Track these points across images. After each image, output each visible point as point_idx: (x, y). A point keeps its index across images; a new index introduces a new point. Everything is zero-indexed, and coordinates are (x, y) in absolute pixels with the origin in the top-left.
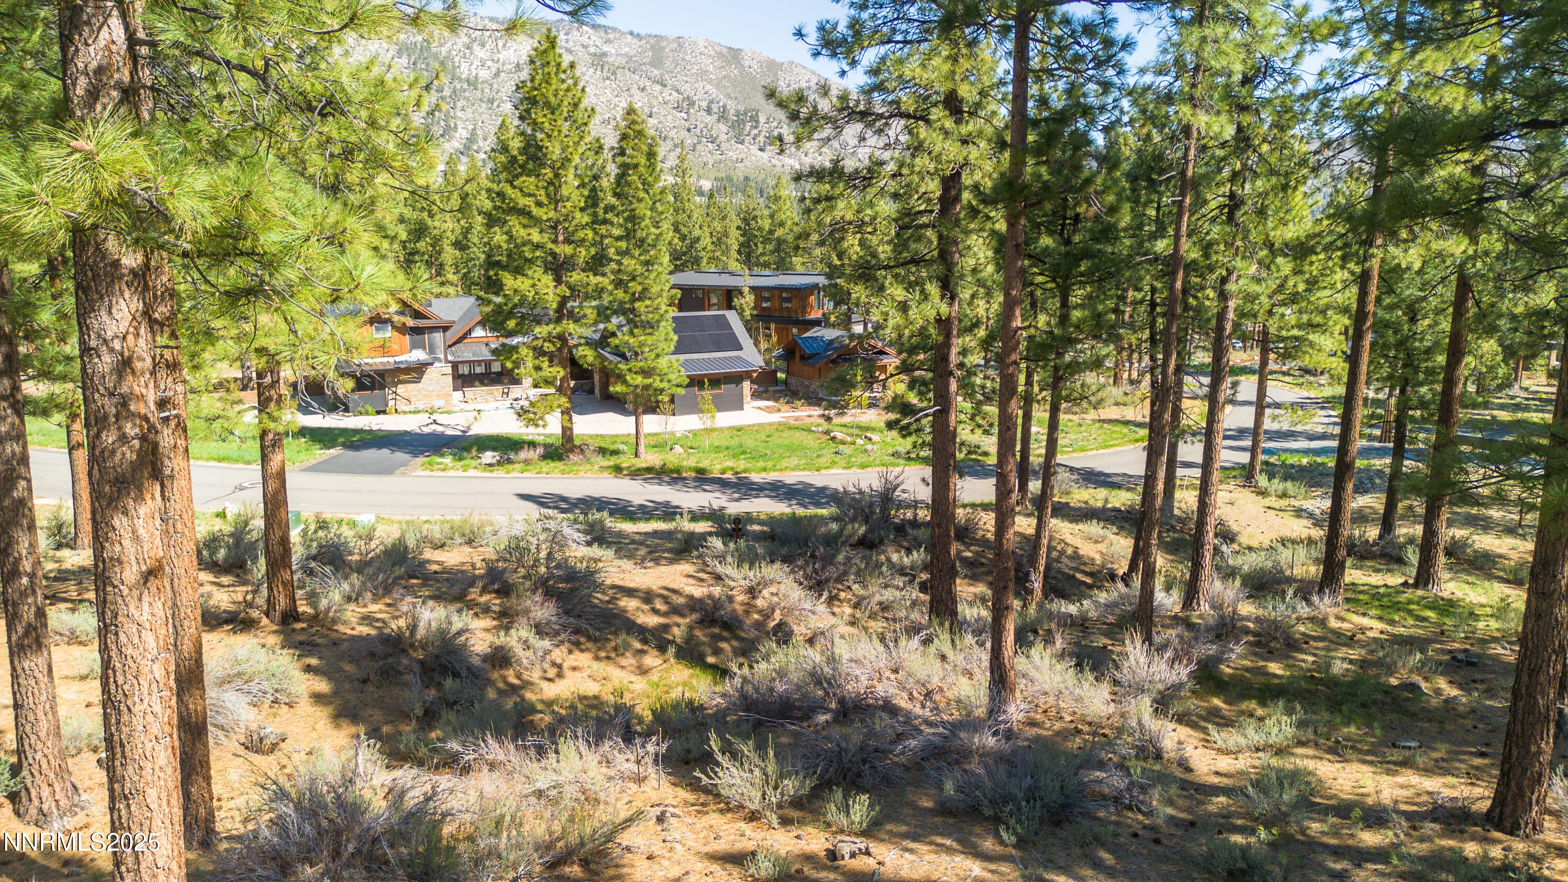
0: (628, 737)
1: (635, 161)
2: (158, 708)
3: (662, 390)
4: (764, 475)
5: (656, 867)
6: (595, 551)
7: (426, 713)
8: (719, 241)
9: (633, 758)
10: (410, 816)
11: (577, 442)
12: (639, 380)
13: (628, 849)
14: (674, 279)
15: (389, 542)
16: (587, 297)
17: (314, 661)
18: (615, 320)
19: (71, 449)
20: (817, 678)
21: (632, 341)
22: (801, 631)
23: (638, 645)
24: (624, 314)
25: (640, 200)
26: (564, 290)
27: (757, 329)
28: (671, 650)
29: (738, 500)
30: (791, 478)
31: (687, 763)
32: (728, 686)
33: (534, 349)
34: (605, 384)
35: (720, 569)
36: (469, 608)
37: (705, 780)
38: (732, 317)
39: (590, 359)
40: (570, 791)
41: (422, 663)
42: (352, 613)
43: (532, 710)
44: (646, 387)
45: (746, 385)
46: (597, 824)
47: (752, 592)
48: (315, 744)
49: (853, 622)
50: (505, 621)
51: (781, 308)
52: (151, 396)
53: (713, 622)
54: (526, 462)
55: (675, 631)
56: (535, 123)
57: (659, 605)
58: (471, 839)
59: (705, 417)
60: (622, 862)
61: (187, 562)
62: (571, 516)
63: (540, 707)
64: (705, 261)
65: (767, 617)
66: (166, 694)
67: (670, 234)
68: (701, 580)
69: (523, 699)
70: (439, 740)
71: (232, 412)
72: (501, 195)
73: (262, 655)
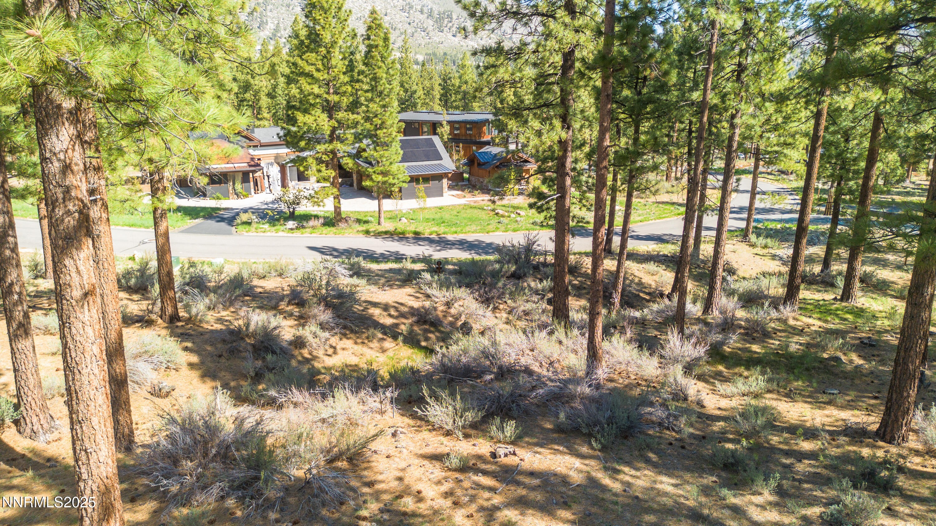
0: (375, 388)
1: (376, 43)
2: (96, 371)
3: (394, 184)
4: (455, 236)
5: (391, 462)
6: (355, 280)
7: (257, 374)
8: (428, 93)
9: (378, 400)
10: (247, 433)
11: (343, 216)
12: (380, 178)
13: (375, 452)
14: (400, 116)
15: (232, 275)
16: (348, 127)
17: (189, 345)
18: (365, 142)
19: (41, 219)
20: (485, 354)
21: (375, 154)
22: (476, 327)
23: (380, 335)
24: (370, 138)
25: (380, 68)
26: (334, 123)
27: (451, 147)
28: (401, 338)
29: (439, 251)
30: (471, 238)
31: (410, 403)
32: (434, 359)
33: (317, 159)
34: (360, 181)
35: (429, 291)
36: (281, 313)
37: (420, 413)
38: (436, 140)
39: (351, 165)
40: (341, 419)
41: (253, 346)
42: (210, 316)
43: (319, 373)
44: (384, 183)
45: (445, 181)
46: (356, 438)
47: (448, 304)
48: (192, 392)
49: (508, 322)
50: (302, 321)
51: (466, 135)
52: (84, 187)
53: (425, 322)
54: (313, 227)
55: (403, 327)
56: (315, 19)
57: (393, 312)
58: (284, 446)
59: (420, 200)
60: (372, 459)
61: (111, 287)
62: (340, 260)
63: (323, 371)
64: (420, 105)
65: (457, 319)
66: (101, 363)
67: (398, 88)
68: (418, 298)
69: (313, 366)
70: (264, 390)
71: (135, 197)
72: (295, 64)
73: (159, 341)
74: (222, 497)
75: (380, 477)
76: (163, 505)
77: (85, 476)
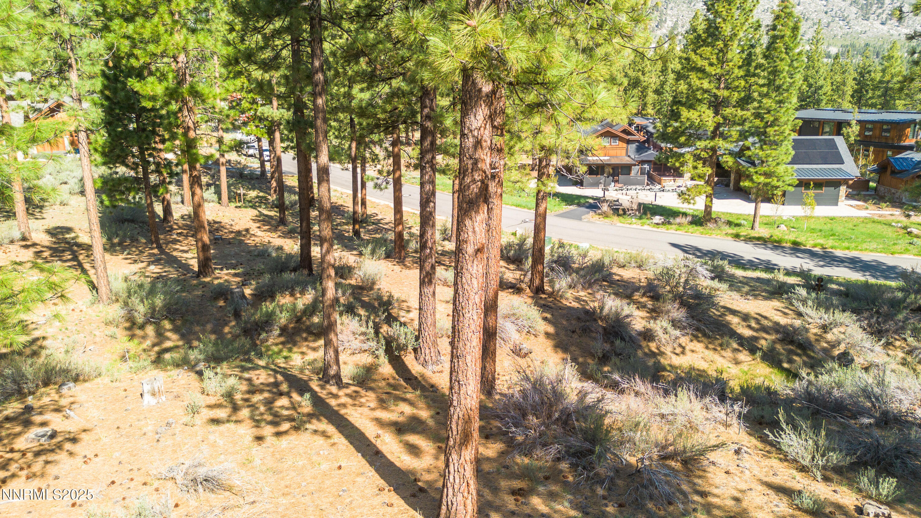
0: (723, 398)
1: (782, 33)
2: (475, 317)
3: (777, 187)
4: (847, 252)
5: (730, 479)
6: (716, 284)
7: (604, 356)
8: (838, 89)
9: (724, 411)
10: (588, 407)
11: (713, 216)
12: (762, 179)
13: (713, 463)
14: (798, 114)
15: (595, 259)
16: (735, 123)
17: (549, 316)
18: (751, 140)
20: (867, 393)
21: (761, 153)
22: (859, 360)
23: (735, 346)
24: (758, 135)
25: (782, 60)
26: (719, 119)
27: (858, 150)
28: (759, 354)
29: (822, 266)
30: (867, 256)
31: (760, 424)
32: (797, 384)
33: (695, 156)
34: (738, 181)
35: (802, 309)
36: (635, 303)
37: (771, 437)
38: (839, 141)
39: (730, 164)
40: (681, 420)
41: (605, 329)
42: (570, 294)
43: (664, 369)
44: (766, 185)
45: (843, 190)
46: (695, 442)
47: (825, 328)
48: (545, 358)
49: (904, 363)
50: (654, 315)
51: (881, 136)
52: (488, 161)
53: (792, 342)
54: (679, 224)
55: (763, 342)
56: (717, 12)
57: (753, 324)
58: (620, 430)
59: (807, 208)
60: (708, 470)
61: (496, 253)
62: (703, 261)
63: (668, 368)
64: (824, 102)
65: (833, 346)
66: (479, 311)
67: (801, 82)
68: (785, 314)
69: (659, 362)
70: (609, 372)
71: (524, 179)
72: (688, 59)
73: (524, 307)
74: (559, 459)
75: (715, 491)
76: (510, 449)
77: (455, 403)
